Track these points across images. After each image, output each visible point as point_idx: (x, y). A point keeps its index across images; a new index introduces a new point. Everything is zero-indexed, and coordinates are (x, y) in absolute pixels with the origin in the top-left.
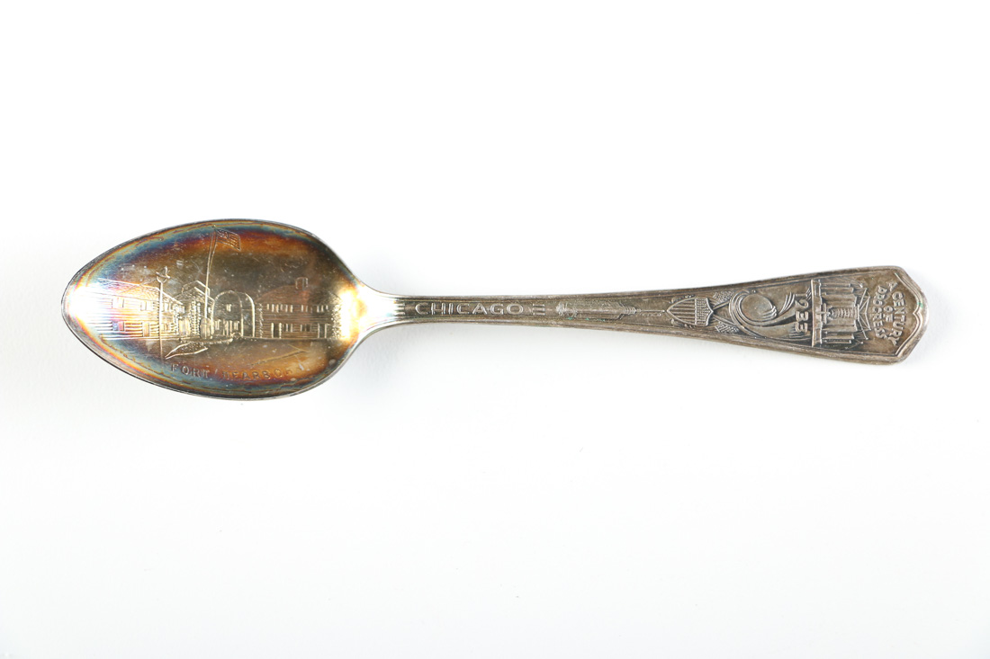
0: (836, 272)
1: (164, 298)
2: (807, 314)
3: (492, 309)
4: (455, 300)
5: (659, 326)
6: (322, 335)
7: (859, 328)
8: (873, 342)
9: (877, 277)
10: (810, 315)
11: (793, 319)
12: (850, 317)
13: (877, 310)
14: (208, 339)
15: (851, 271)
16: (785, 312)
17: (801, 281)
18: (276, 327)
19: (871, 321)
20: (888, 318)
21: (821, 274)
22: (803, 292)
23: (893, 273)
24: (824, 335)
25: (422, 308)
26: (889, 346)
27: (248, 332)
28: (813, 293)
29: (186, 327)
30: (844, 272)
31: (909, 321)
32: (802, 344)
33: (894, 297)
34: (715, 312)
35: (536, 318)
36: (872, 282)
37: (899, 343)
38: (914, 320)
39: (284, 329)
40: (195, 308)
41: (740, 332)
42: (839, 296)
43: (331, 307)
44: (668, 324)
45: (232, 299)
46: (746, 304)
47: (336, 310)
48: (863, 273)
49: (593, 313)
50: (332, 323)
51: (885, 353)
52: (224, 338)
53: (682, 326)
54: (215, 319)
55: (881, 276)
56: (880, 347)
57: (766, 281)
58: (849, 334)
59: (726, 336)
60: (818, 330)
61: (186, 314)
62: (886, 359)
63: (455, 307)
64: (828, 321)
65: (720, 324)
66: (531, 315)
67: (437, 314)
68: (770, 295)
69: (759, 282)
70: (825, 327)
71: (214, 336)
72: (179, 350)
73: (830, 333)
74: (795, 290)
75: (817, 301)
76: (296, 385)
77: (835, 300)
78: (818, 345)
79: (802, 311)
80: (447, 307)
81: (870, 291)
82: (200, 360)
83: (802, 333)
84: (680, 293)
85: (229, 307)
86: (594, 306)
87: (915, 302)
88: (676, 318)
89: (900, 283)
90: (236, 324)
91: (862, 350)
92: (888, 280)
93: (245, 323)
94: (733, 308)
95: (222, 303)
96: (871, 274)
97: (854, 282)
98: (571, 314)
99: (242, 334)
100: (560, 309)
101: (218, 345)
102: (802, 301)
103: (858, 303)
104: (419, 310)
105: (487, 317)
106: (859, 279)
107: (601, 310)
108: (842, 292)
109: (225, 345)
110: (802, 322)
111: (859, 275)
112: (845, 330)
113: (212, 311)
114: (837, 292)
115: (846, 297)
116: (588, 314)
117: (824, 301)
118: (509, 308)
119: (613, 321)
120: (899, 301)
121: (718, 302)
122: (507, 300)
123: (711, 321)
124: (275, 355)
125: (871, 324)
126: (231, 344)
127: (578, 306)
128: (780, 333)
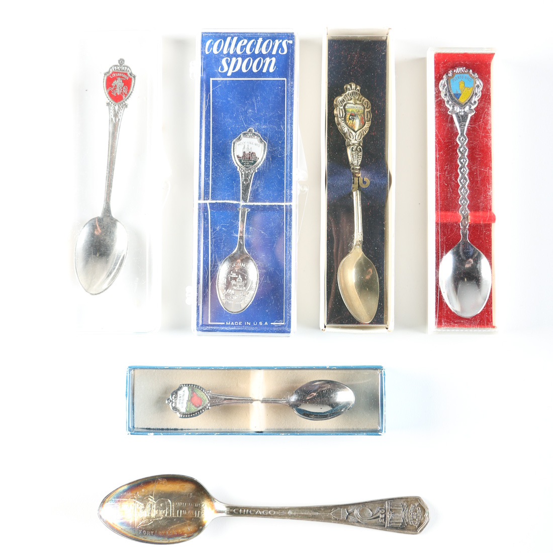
0: (396, 499)
1: (137, 503)
2: (384, 515)
3: (263, 512)
4: (249, 508)
5: (328, 519)
6: (197, 516)
7: (403, 521)
8: (409, 526)
9: (411, 501)
10: (385, 516)
11: (379, 517)
12: (400, 516)
13: (410, 514)
14: (153, 518)
15: (401, 498)
16: (376, 514)
17: (382, 502)
18: (179, 512)
19: (408, 518)
20: (415, 517)
21: (390, 499)
22: (383, 506)
23: (417, 499)
24: (390, 523)
25: (236, 511)
26: (414, 528)
27: (168, 514)
28: (387, 507)
29: (145, 514)
30: (399, 498)
31: (423, 519)
32: (382, 526)
33: (417, 509)
34: (349, 514)
35: (280, 516)
36: (409, 503)
37: (418, 527)
38: (424, 518)
39: (182, 513)
40: (148, 506)
41: (358, 522)
42: (396, 508)
43: (201, 505)
44: (331, 519)
45: (163, 502)
46: (361, 511)
47: (203, 506)
48: (406, 499)
49: (302, 515)
50: (201, 511)
51: (413, 530)
52: (159, 517)
53: (336, 519)
54: (156, 510)
55: (412, 500)
56: (411, 528)
57: (369, 502)
58: (400, 523)
59: (353, 523)
60: (388, 522)
61: (145, 508)
62: (413, 533)
63: (249, 511)
64: (392, 518)
65: (351, 518)
66: (278, 515)
67: (242, 514)
68: (370, 507)
69: (366, 502)
70: (390, 520)
71: (155, 516)
72: (142, 524)
73: (392, 523)
74: (380, 506)
75: (388, 510)
76: (187, 537)
77: (395, 509)
78: (387, 527)
79: (382, 514)
80: (246, 510)
81: (408, 506)
82: (150, 527)
83: (382, 522)
84: (336, 507)
85: (161, 505)
86: (303, 512)
87: (425, 511)
88: (334, 517)
89: (419, 504)
90: (164, 511)
91: (404, 529)
92: (416, 502)
93: (168, 511)
94: (356, 512)
95: (158, 504)
96: (409, 500)
97: (402, 502)
98: (293, 515)
99: (166, 515)
100: (290, 512)
101: (157, 520)
102: (382, 510)
103: (403, 511)
104: (235, 511)
105: (261, 515)
106: (404, 501)
107: (305, 513)
108: (398, 507)
109: (160, 520)
110: (382, 518)
111: (404, 500)
112: (398, 521)
113: (154, 506)
114: (396, 507)
115: (399, 508)
116: (300, 515)
117: (391, 510)
118: (269, 512)
119: (310, 518)
120: (419, 510)
121: (350, 511)
122: (269, 509)
123: (347, 518)
124: (179, 524)
125: (408, 520)
126: (162, 520)
127: (296, 512)
128: (373, 522)
